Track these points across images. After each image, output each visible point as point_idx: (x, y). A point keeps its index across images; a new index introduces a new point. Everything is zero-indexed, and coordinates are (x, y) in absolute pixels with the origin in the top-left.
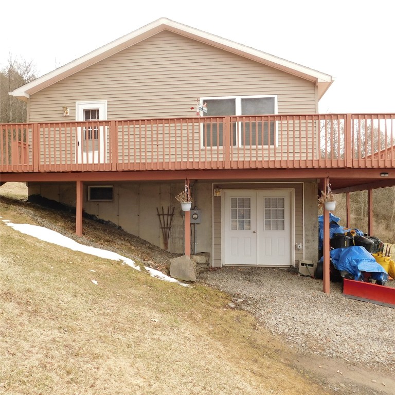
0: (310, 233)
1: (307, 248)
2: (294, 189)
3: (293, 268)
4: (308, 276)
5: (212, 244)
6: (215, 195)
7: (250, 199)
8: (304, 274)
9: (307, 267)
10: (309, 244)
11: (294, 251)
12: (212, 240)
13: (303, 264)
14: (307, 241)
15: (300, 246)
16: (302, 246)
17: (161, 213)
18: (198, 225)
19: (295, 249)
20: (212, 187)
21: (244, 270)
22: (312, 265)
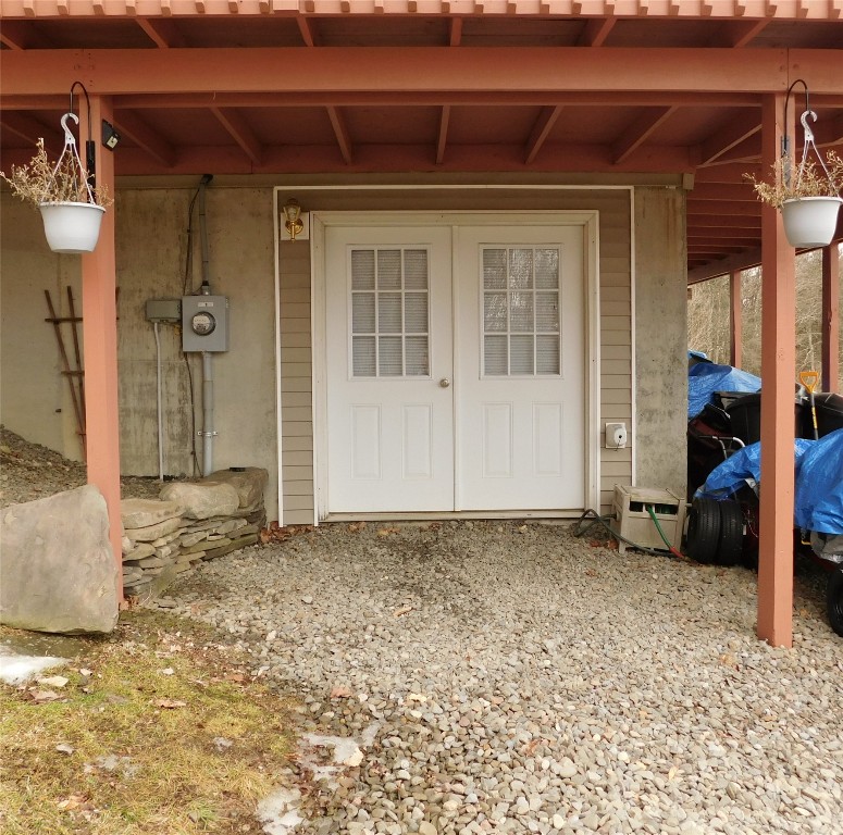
0: (658, 383)
1: (646, 440)
2: (597, 212)
3: (595, 519)
4: (659, 552)
5: (276, 437)
6: (286, 236)
7: (425, 252)
8: (642, 544)
9: (652, 517)
10: (654, 426)
11: (596, 456)
12: (275, 418)
13: (636, 506)
14: (647, 415)
15: (620, 434)
16: (630, 434)
17: (63, 313)
18: (218, 361)
19: (603, 447)
20: (271, 203)
21: (404, 535)
22: (673, 509)
